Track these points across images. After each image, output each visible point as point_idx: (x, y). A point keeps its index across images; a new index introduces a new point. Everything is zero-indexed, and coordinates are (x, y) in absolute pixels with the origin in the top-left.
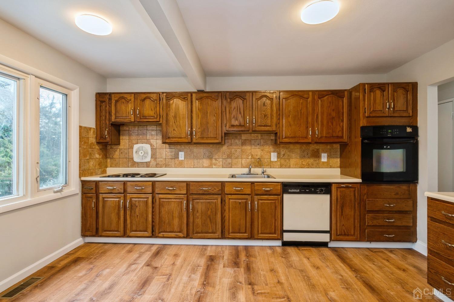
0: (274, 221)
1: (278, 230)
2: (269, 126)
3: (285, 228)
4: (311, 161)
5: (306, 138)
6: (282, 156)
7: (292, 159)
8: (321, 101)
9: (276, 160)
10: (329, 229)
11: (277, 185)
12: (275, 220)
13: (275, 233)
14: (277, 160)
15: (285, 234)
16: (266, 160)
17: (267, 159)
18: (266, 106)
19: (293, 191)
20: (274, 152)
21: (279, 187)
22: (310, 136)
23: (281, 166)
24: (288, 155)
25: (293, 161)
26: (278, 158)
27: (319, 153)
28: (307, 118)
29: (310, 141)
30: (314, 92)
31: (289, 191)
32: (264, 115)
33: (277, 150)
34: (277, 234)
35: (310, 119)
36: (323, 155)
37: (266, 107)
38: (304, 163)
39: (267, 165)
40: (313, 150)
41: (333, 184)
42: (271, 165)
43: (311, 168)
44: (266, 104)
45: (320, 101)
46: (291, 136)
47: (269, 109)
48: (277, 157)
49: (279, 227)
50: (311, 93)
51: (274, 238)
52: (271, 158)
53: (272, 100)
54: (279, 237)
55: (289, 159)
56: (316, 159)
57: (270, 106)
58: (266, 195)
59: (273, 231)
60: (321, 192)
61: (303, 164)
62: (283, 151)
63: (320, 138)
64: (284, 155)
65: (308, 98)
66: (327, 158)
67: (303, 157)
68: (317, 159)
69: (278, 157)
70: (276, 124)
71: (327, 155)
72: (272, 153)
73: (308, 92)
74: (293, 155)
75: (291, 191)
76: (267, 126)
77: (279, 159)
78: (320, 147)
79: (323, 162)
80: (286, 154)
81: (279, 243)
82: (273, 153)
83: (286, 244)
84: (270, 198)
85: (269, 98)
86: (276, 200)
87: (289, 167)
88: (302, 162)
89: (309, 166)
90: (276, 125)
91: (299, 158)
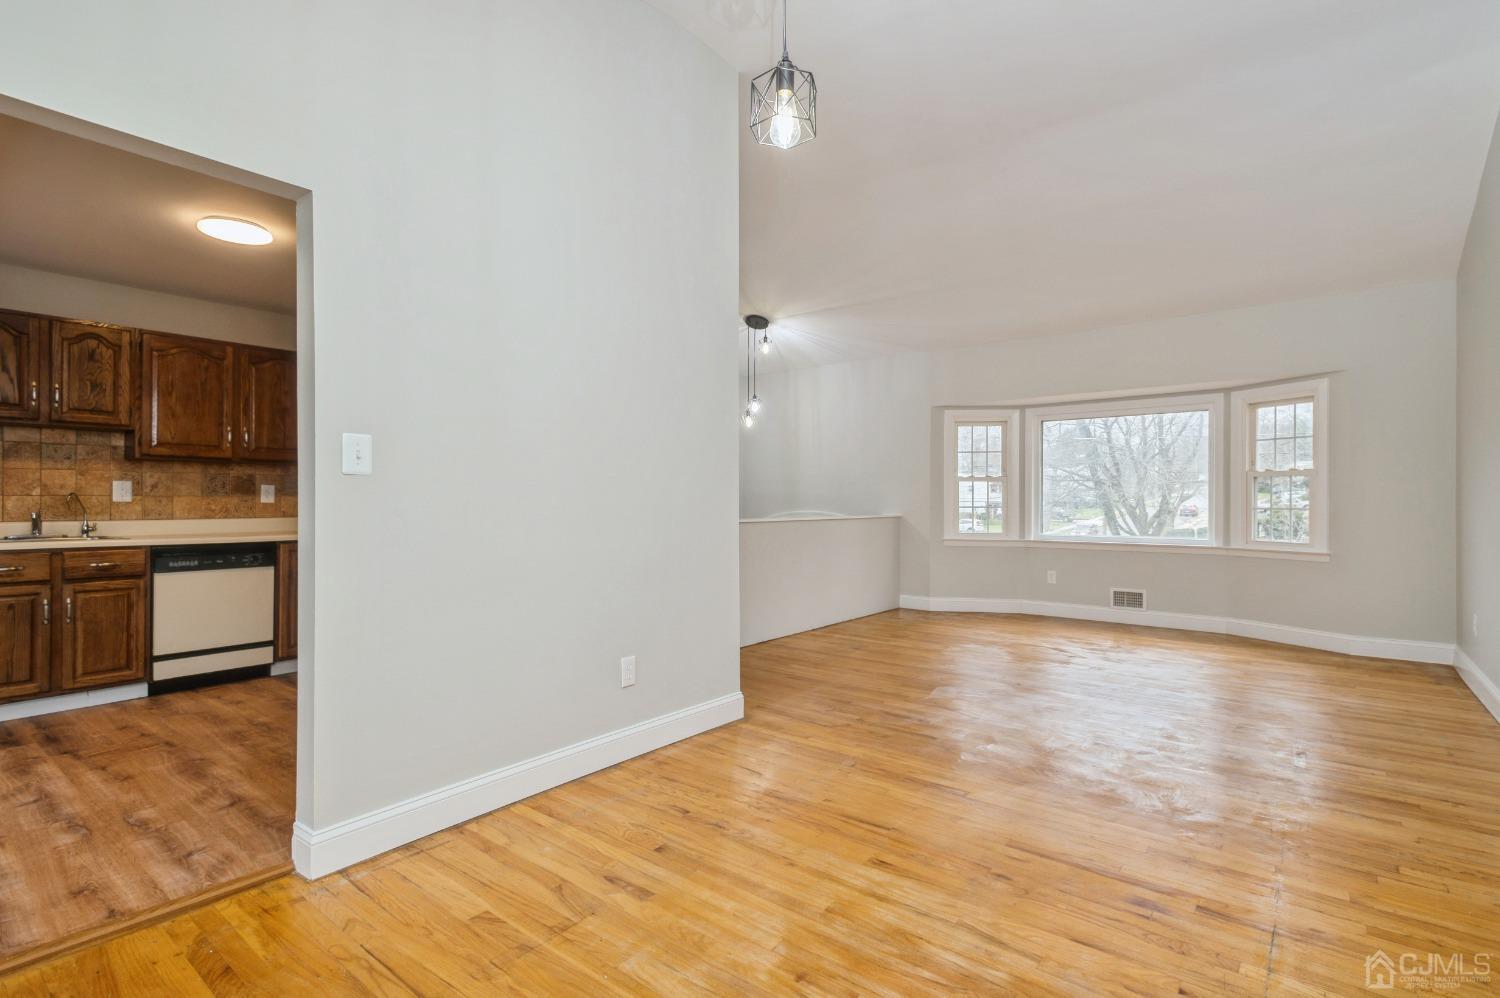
0: (125, 639)
1: (137, 658)
2: (108, 413)
3: (157, 652)
4: (235, 500)
5: (218, 447)
6: (147, 490)
7: (179, 496)
8: (257, 370)
9: (128, 498)
10: (270, 637)
11: (133, 555)
12: (129, 636)
13: (128, 666)
14: (133, 500)
15: (157, 666)
16: (94, 500)
17: (100, 498)
18: (98, 361)
19: (180, 564)
20: (121, 479)
21: (140, 559)
22: (228, 445)
23: (145, 515)
24: (168, 489)
25: (179, 504)
26: (136, 495)
27: (254, 484)
28: (221, 404)
29: (228, 454)
30: (237, 347)
31: (171, 564)
32: (91, 383)
33: (134, 474)
34: (134, 669)
35: (227, 407)
36: (264, 487)
37: (99, 364)
38: (213, 507)
39: (97, 514)
40: (239, 478)
41: (282, 546)
42: (112, 511)
43: (234, 517)
44: (97, 357)
45: (254, 369)
46: (175, 441)
47: (107, 369)
48: (133, 491)
49: (142, 651)
50: (230, 350)
51: (127, 678)
52: (111, 495)
53: (117, 349)
54: (140, 674)
55: (170, 498)
56: (245, 498)
57: (111, 362)
58: (100, 579)
59: (123, 662)
60: (253, 564)
61: (210, 510)
62: (151, 476)
63: (253, 451)
64: (154, 486)
65: (223, 359)
66: (276, 494)
67: (209, 491)
68: (250, 498)
69: (136, 492)
70: (131, 409)
71: (276, 489)
72: (115, 483)
73: (223, 345)
74: (183, 487)
75: (176, 565)
76: (100, 412)
77: (139, 498)
78: (258, 473)
79: (265, 504)
80: (160, 485)
81: (140, 691)
82: (120, 482)
83: (159, 689)
84: (112, 586)
85: (108, 341)
86: (132, 588)
87: (171, 517)
88: (209, 504)
89: (227, 514)
90: (131, 412)
91: (200, 494)
